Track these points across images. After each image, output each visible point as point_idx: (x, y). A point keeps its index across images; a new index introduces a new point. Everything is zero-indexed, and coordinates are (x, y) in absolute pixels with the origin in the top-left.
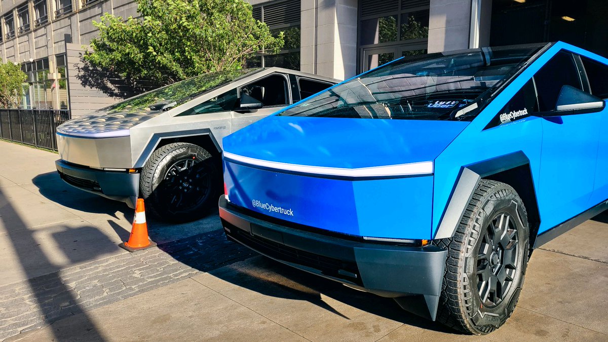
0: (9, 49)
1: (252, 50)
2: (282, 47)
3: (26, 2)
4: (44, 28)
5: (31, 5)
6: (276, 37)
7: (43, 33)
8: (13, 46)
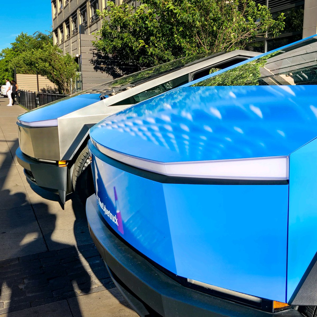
0: (73, 43)
1: (250, 35)
2: (283, 29)
3: (85, 2)
4: (96, 24)
5: (89, 4)
6: (276, 19)
7: (96, 29)
8: (76, 41)
